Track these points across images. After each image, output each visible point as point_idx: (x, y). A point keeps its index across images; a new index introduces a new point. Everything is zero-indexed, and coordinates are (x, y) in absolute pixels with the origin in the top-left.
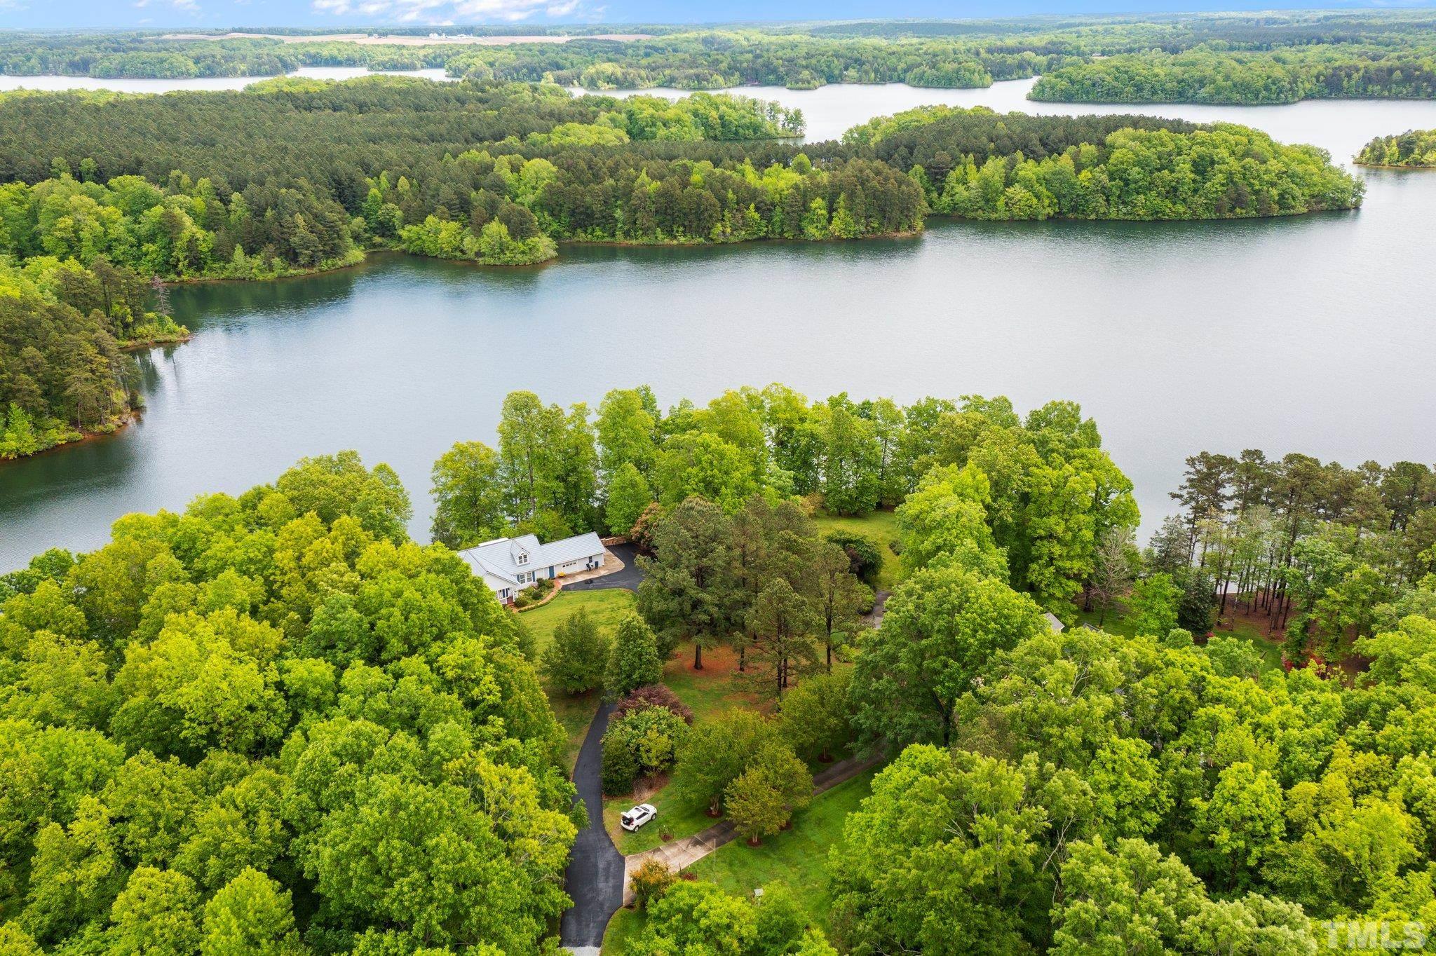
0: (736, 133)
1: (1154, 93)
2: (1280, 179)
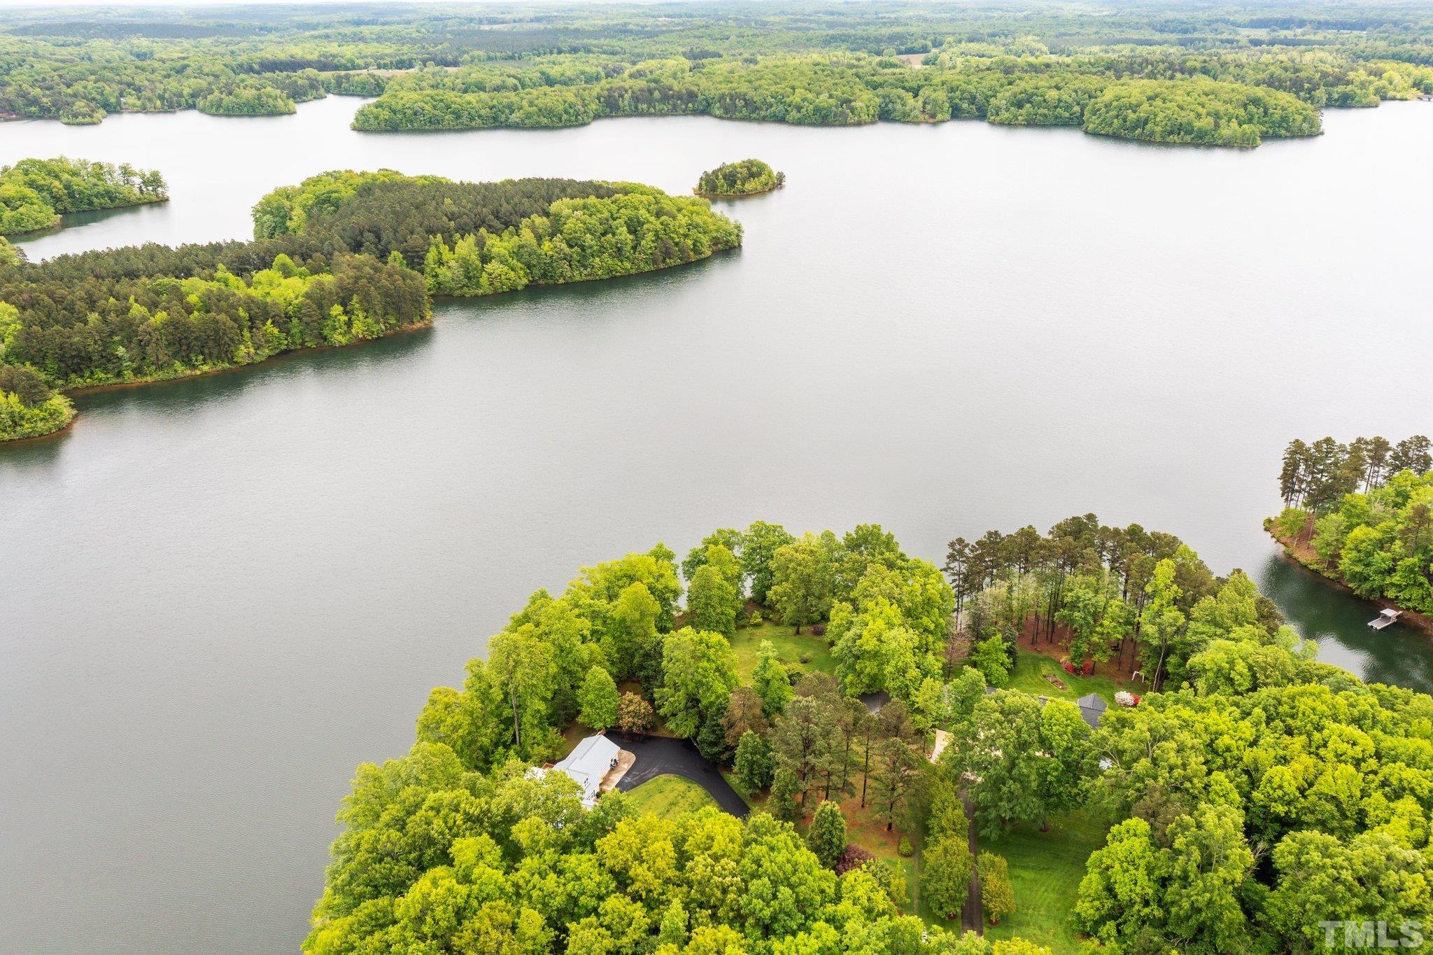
0: (91, 203)
1: (472, 119)
2: (689, 231)
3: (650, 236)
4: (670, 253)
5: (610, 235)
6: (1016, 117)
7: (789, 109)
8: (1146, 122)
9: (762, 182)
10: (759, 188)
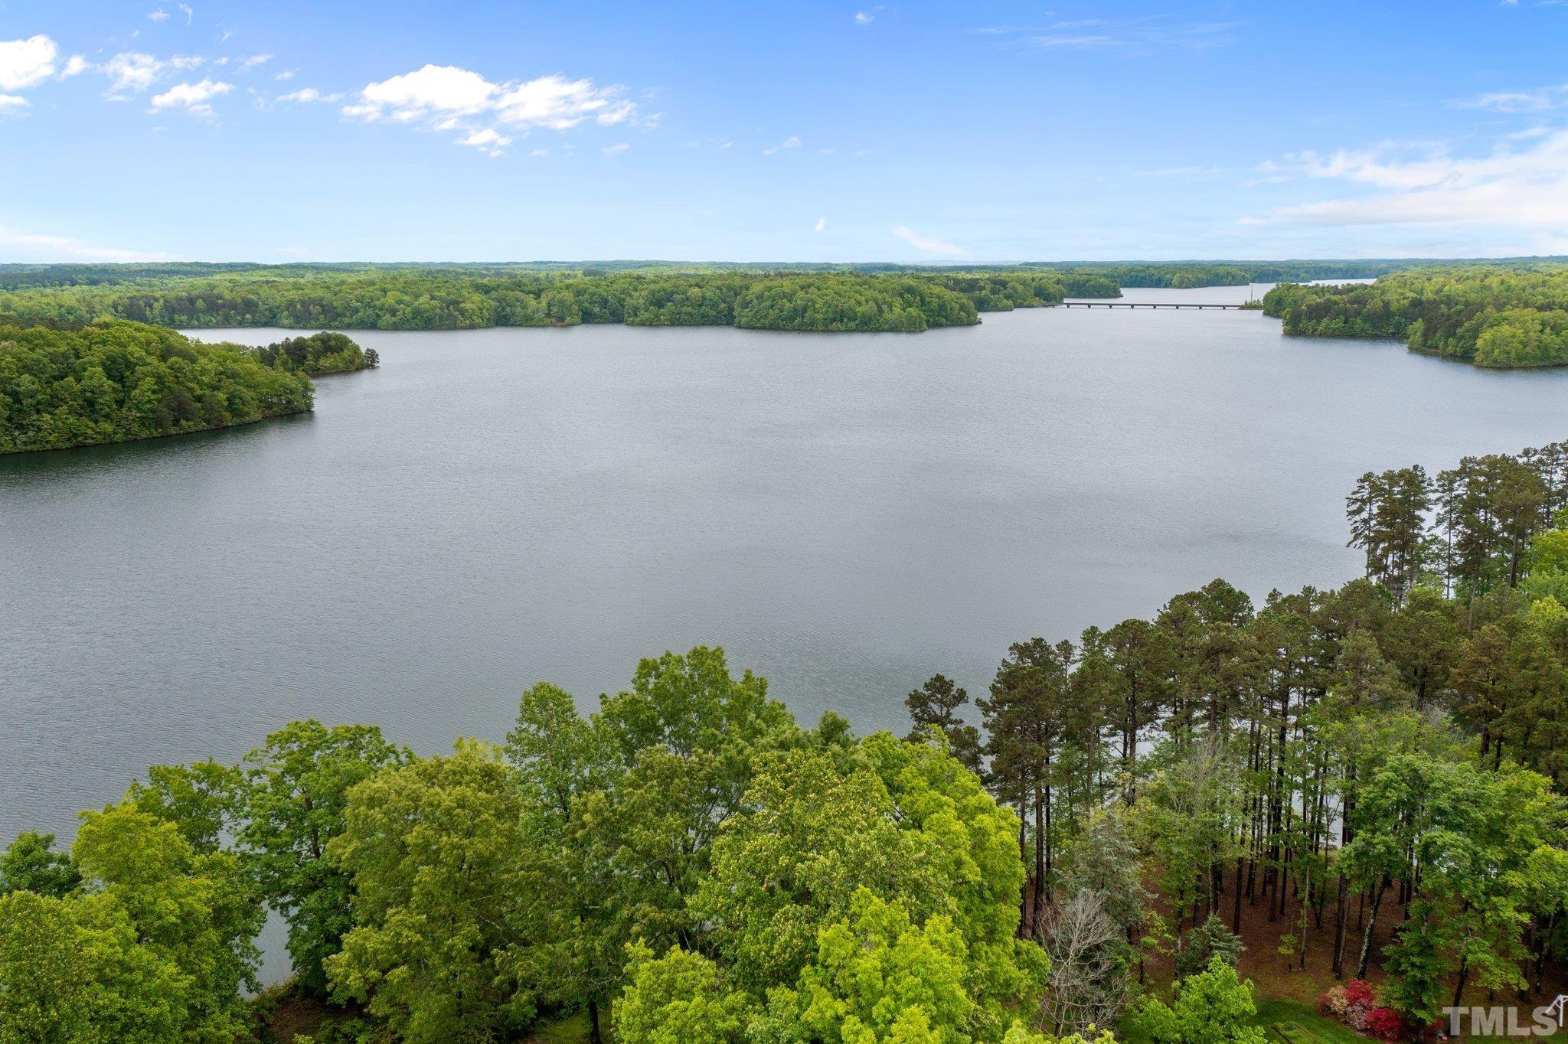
2: (220, 381)
4: (186, 411)
5: (71, 379)
6: (657, 317)
7: (380, 313)
8: (805, 310)
9: (344, 359)
10: (341, 365)
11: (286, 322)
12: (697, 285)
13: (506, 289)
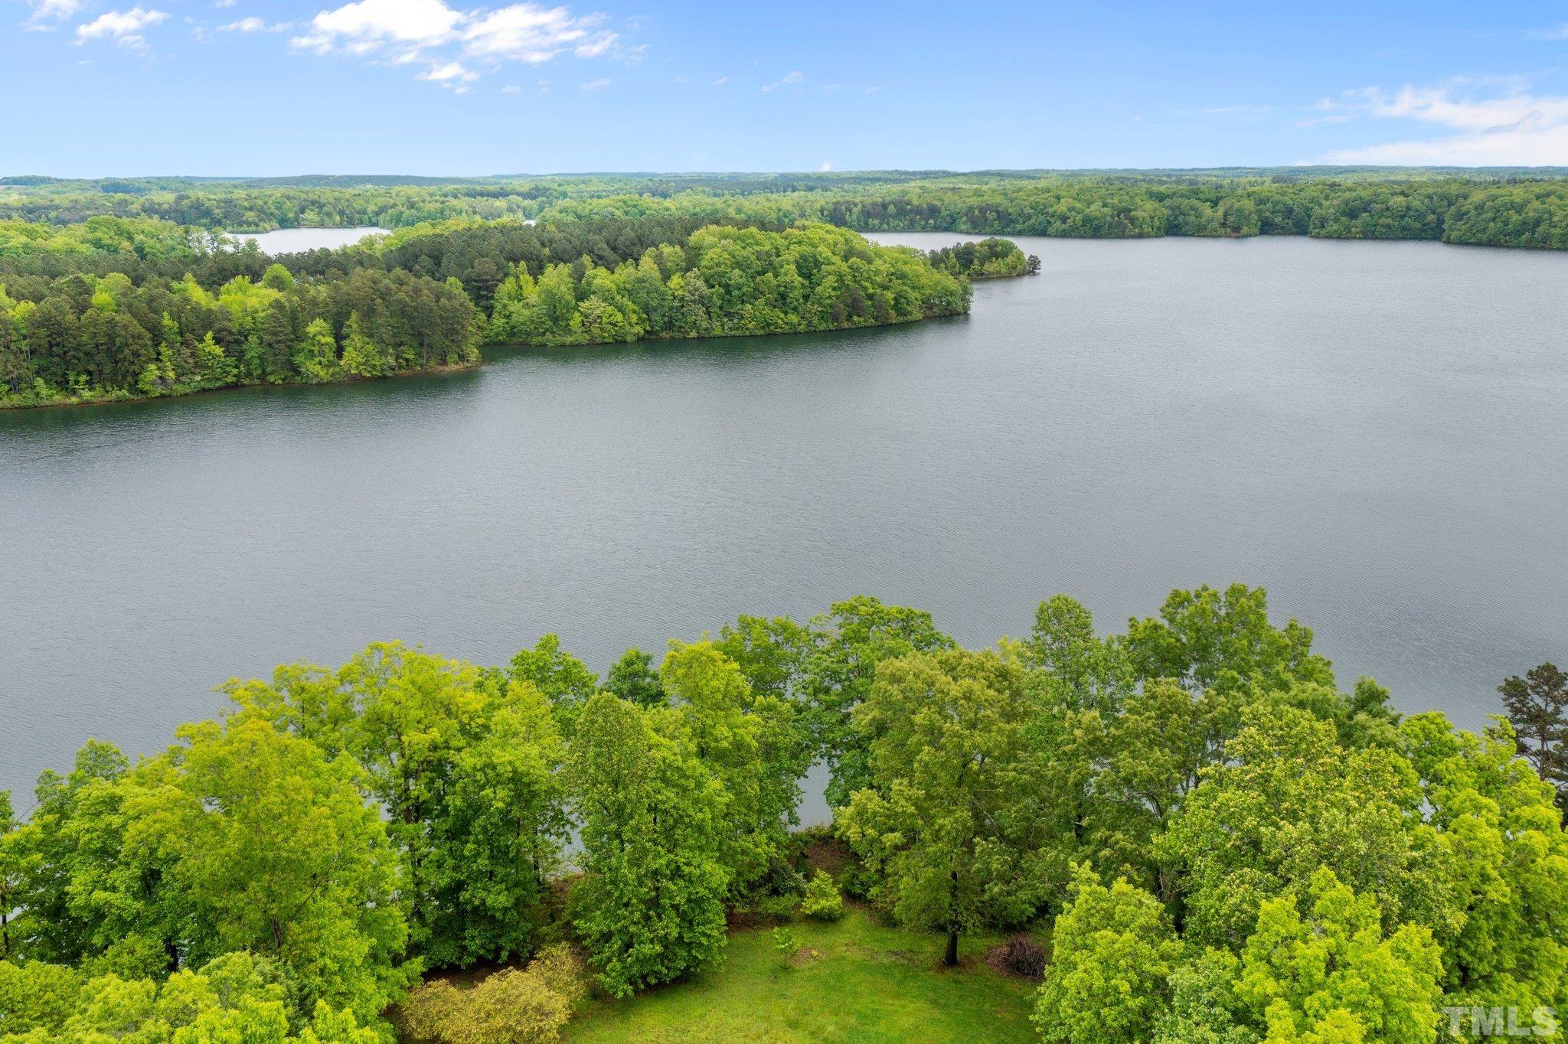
2: (890, 281)
3: (830, 281)
4: (859, 308)
5: (770, 274)
6: (1348, 229)
7: (1051, 220)
8: (1537, 223)
9: (1007, 264)
10: (1004, 270)
11: (963, 227)
12: (1403, 194)
13: (1182, 196)
